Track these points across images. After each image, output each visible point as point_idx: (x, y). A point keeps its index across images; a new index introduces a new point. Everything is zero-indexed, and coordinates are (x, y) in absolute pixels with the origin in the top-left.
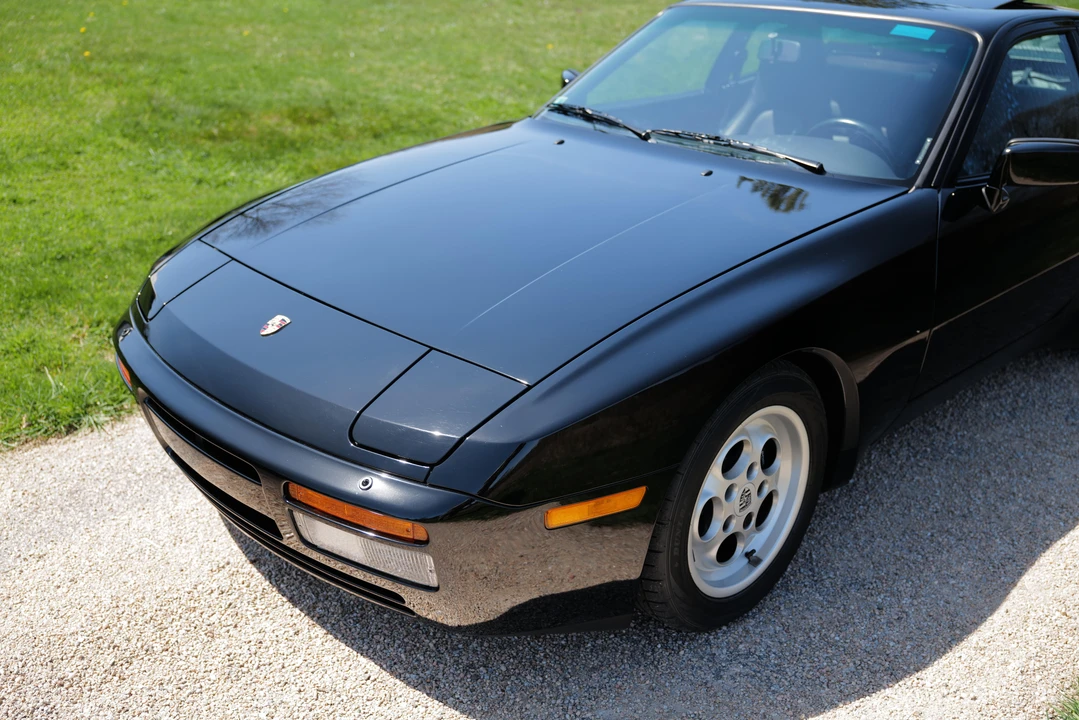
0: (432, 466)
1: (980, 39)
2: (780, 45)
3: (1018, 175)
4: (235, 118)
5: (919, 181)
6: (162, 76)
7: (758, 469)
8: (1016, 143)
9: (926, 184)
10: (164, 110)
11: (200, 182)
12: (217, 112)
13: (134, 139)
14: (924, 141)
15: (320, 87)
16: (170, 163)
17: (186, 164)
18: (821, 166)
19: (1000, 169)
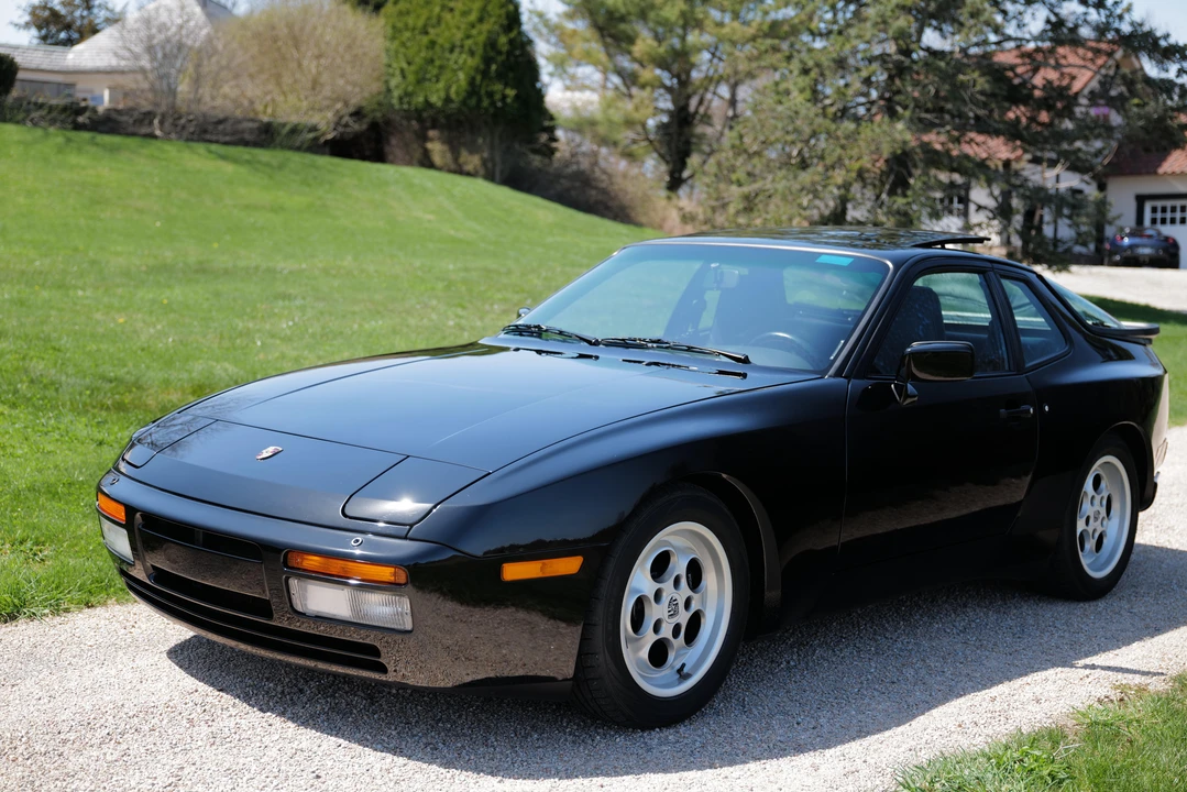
0: (411, 526)
1: (891, 265)
2: (722, 273)
3: (921, 370)
4: (130, 392)
5: (832, 371)
6: (32, 353)
7: (684, 581)
8: (916, 345)
9: (838, 373)
10: (45, 381)
11: (101, 443)
12: (108, 386)
13: (14, 406)
14: (839, 342)
15: (226, 370)
16: (62, 427)
17: (81, 427)
18: (747, 357)
19: (903, 365)
